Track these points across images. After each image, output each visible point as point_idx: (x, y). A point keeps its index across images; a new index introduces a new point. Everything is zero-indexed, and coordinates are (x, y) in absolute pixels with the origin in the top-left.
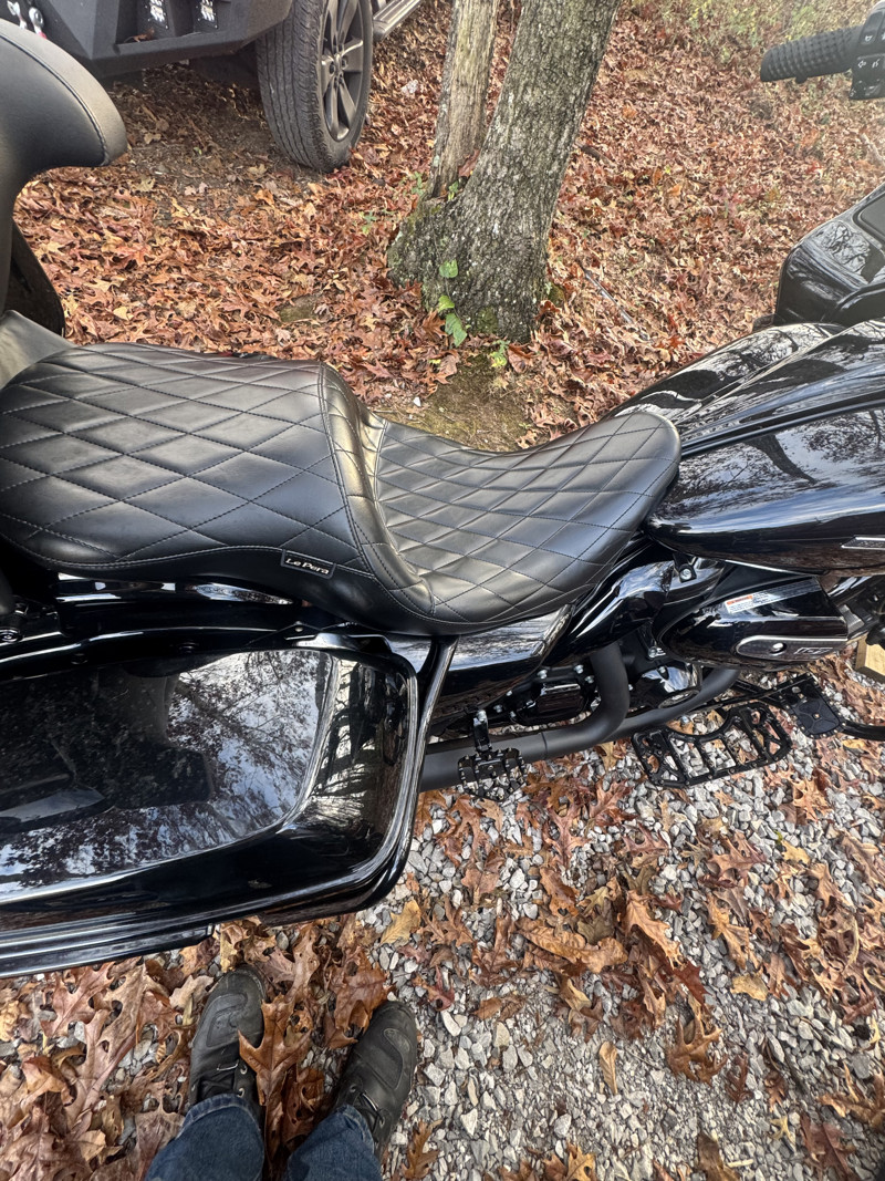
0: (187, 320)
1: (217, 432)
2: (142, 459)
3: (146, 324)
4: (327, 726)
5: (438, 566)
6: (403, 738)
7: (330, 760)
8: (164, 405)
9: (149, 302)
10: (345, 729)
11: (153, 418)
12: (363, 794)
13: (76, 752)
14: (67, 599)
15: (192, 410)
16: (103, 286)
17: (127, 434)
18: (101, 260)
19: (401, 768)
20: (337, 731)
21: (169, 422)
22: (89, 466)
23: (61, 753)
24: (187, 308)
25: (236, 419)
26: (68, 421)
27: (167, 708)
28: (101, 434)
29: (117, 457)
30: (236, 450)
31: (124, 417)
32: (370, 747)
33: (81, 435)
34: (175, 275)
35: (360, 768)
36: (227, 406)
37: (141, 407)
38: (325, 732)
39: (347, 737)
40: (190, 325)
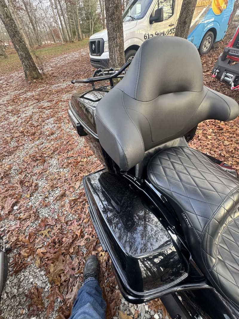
0: (224, 145)
1: (196, 179)
2: (177, 173)
3: (213, 141)
4: (159, 251)
5: (227, 262)
6: (171, 280)
7: (152, 258)
8: (191, 167)
9: (218, 138)
10: (162, 257)
11: (187, 168)
12: (150, 275)
13: (123, 204)
14: (146, 181)
15: (196, 172)
16: (211, 130)
17: (179, 167)
18: (216, 126)
19: (163, 285)
20: (160, 256)
21: (189, 171)
22: (168, 168)
23: (122, 201)
24: (226, 143)
25: (203, 180)
26: (173, 159)
27: (140, 211)
28: (175, 164)
29: (173, 170)
30: (196, 186)
31: (182, 164)
32: (162, 269)
33: (172, 163)
34: (230, 135)
35: (155, 269)
36: (204, 176)
37: (187, 164)
38: (158, 251)
39: (160, 260)
40: (224, 147)
